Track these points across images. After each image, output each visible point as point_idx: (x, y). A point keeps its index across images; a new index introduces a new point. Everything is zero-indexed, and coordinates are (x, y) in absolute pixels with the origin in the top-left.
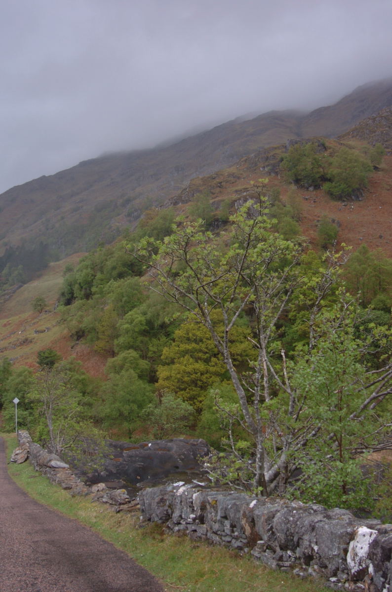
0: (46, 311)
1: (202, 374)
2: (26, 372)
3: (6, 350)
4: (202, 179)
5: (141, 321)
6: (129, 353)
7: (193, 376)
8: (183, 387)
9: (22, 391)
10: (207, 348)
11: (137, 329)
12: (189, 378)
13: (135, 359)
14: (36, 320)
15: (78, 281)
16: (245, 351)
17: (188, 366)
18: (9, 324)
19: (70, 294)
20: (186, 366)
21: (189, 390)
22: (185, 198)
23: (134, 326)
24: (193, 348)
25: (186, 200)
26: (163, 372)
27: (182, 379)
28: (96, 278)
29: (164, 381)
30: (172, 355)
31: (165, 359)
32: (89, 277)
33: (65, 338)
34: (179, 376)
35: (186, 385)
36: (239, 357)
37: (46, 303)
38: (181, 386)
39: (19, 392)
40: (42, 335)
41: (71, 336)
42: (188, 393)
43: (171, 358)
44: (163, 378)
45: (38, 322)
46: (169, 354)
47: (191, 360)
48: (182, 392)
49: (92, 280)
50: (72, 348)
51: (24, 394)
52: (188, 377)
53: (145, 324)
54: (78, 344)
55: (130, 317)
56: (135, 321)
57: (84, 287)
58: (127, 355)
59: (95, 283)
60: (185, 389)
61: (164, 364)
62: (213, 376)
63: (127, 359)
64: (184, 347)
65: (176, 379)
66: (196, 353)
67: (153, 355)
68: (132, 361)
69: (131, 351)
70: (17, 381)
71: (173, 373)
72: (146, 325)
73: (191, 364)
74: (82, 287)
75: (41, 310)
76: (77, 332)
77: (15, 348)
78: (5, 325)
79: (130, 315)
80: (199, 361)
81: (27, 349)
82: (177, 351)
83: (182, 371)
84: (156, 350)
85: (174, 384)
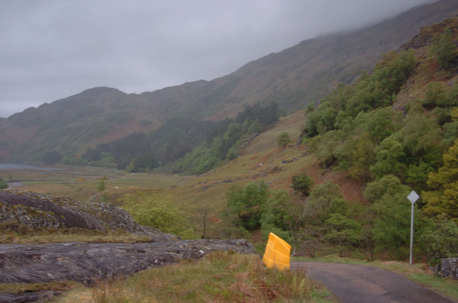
0: (290, 146)
2: (284, 195)
3: (258, 177)
4: (432, 27)
5: (399, 147)
6: (390, 178)
9: (280, 212)
11: (395, 155)
13: (397, 183)
14: (282, 153)
15: (321, 119)
18: (257, 157)
19: (312, 130)
22: (417, 44)
23: (393, 152)
25: (419, 46)
27: (455, 206)
28: (338, 114)
29: (433, 206)
30: (440, 180)
31: (432, 184)
32: (332, 114)
33: (314, 166)
34: (452, 202)
37: (290, 139)
38: (453, 213)
39: (278, 213)
40: (290, 164)
41: (320, 164)
43: (438, 183)
44: (432, 204)
45: (284, 154)
46: (436, 179)
49: (334, 117)
50: (322, 175)
51: (282, 215)
53: (402, 150)
54: (328, 171)
55: (388, 142)
56: (394, 146)
57: (326, 123)
58: (388, 180)
59: (337, 118)
63: (389, 183)
65: (447, 205)
67: (412, 181)
68: (394, 186)
69: (390, 176)
70: (275, 202)
71: (444, 199)
72: (403, 152)
74: (324, 124)
75: (285, 145)
76: (326, 161)
77: (267, 175)
78: (253, 159)
79: (387, 141)
81: (277, 176)
82: (445, 176)
83: (455, 196)
84: (416, 176)
85: (445, 210)
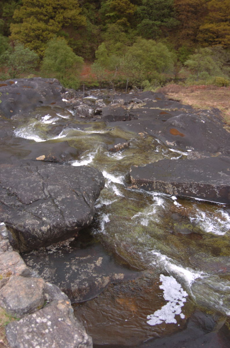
1: (43, 31)
7: (37, 32)
8: (29, 40)
10: (47, 12)
12: (34, 34)
16: (74, 16)
17: (33, 24)
20: (31, 24)
21: (33, 43)
24: (37, 11)
26: (14, 28)
27: (29, 34)
29: (15, 34)
30: (21, 15)
31: (16, 19)
34: (26, 32)
35: (32, 39)
36: (69, 20)
38: (28, 39)
42: (33, 44)
43: (20, 18)
44: (15, 32)
46: (19, 15)
47: (35, 20)
48: (29, 44)
52: (33, 32)
60: (31, 42)
61: (15, 22)
62: (51, 33)
64: (30, 10)
65: (24, 33)
66: (38, 15)
67: (6, 15)
71: (22, 29)
73: (35, 23)
80: (41, 22)
82: (24, 13)
83: (28, 28)
84: (8, 12)
85: (22, 37)
